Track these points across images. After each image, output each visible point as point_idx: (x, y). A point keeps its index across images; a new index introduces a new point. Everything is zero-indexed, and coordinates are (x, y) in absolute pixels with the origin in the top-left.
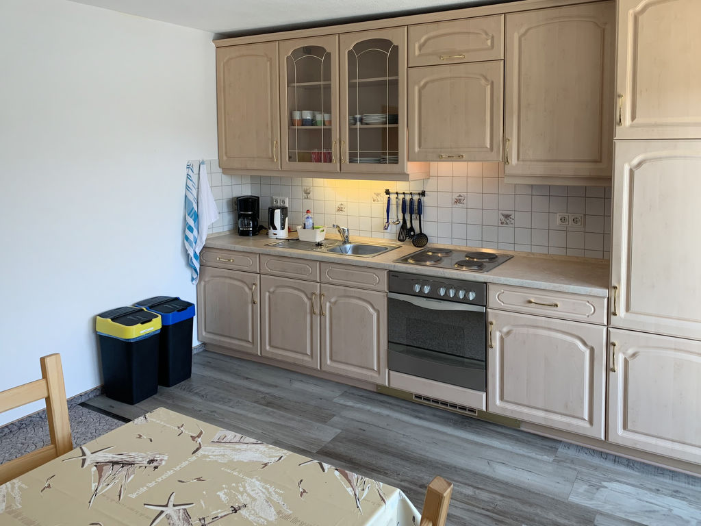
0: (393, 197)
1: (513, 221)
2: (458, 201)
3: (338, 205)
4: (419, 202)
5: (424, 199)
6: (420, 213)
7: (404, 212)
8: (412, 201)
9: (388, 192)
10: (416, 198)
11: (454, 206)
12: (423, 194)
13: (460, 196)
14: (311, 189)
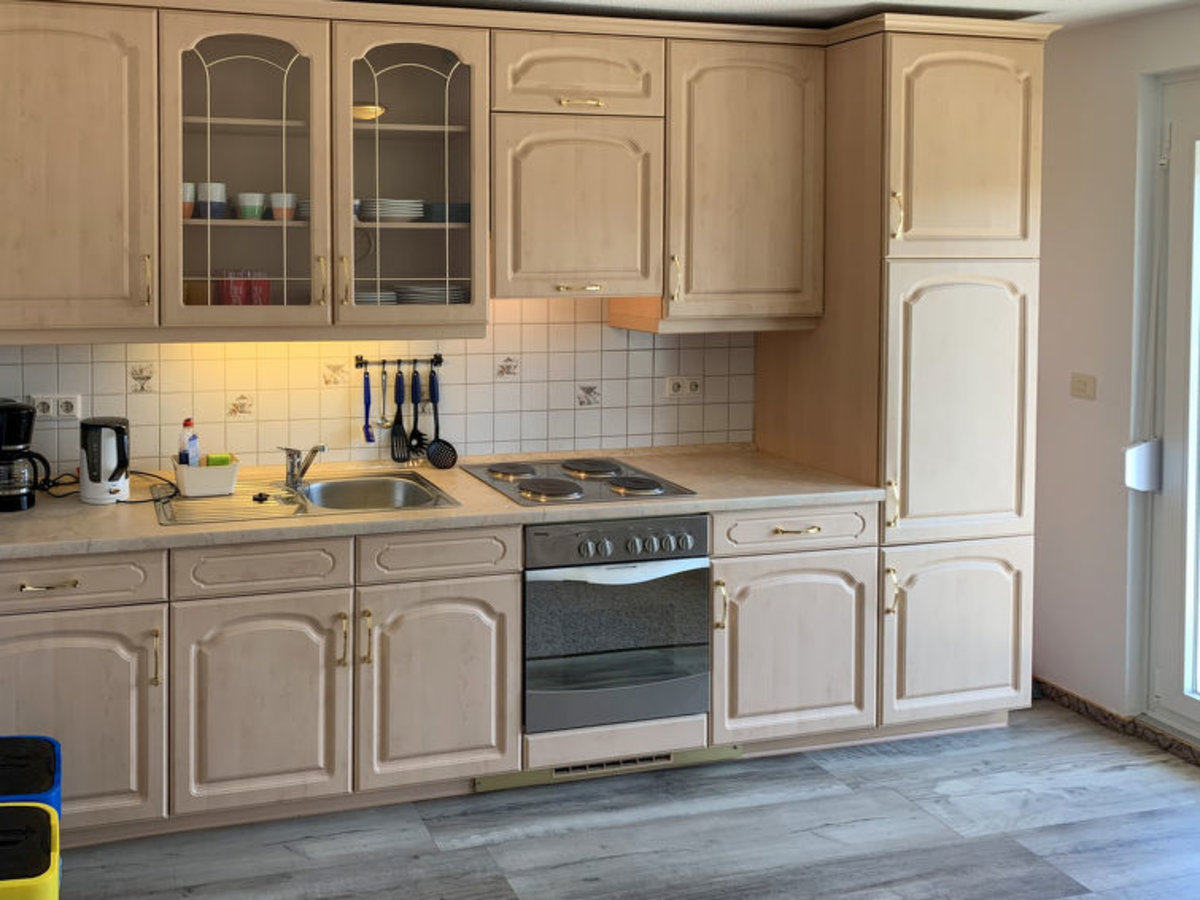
0: (374, 371)
1: (598, 398)
2: (505, 370)
3: (232, 399)
4: (433, 378)
5: (440, 370)
6: (434, 398)
7: (399, 400)
8: (415, 376)
9: (361, 363)
10: (424, 370)
11: (499, 379)
12: (437, 360)
13: (509, 360)
14: (156, 368)
